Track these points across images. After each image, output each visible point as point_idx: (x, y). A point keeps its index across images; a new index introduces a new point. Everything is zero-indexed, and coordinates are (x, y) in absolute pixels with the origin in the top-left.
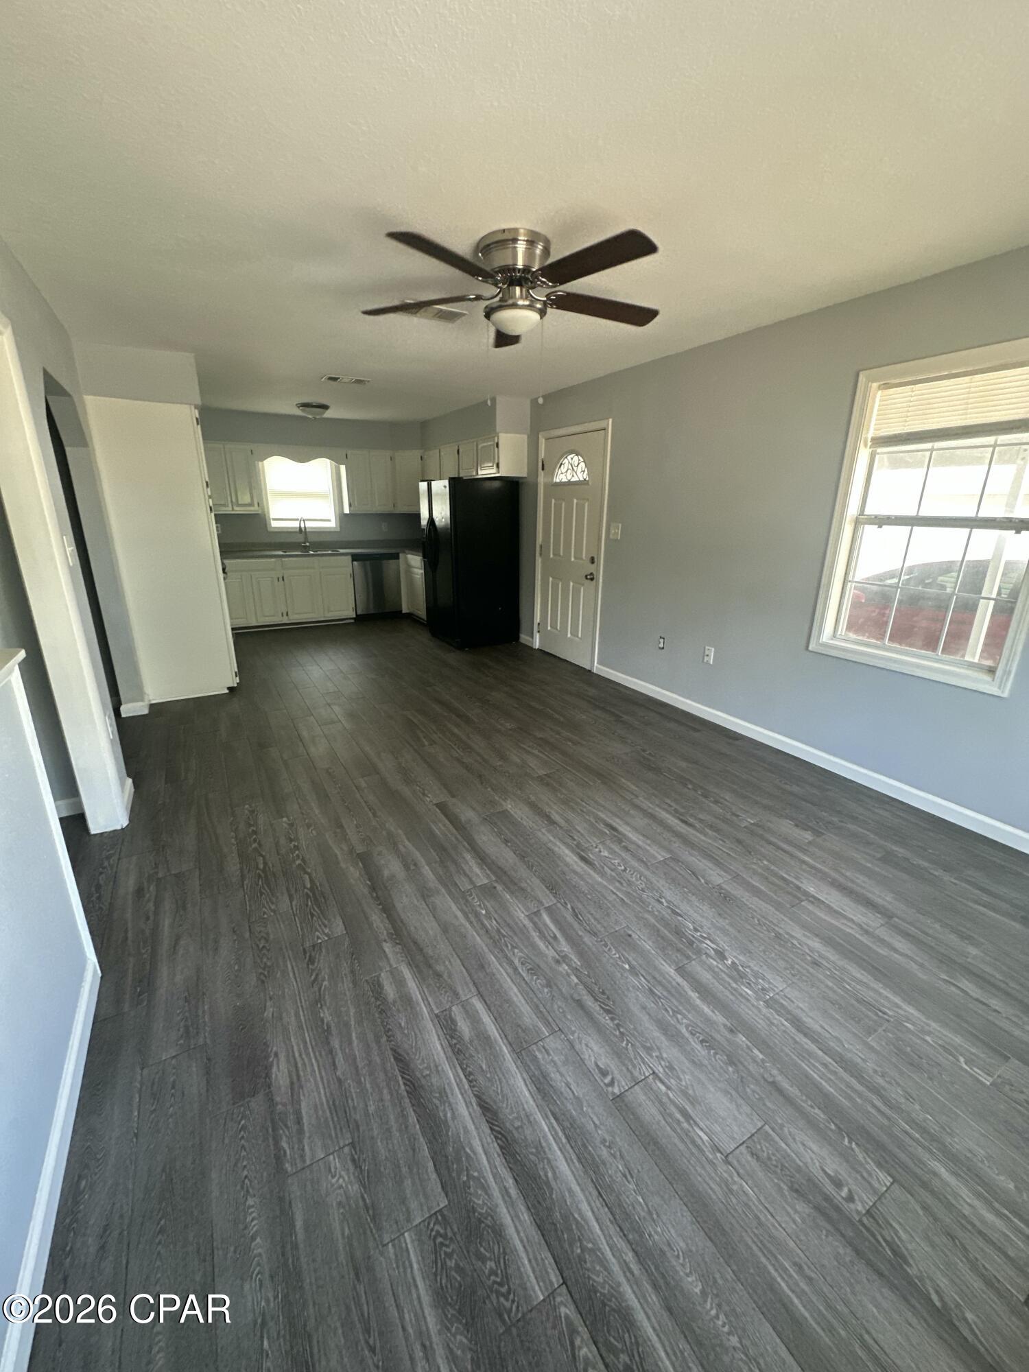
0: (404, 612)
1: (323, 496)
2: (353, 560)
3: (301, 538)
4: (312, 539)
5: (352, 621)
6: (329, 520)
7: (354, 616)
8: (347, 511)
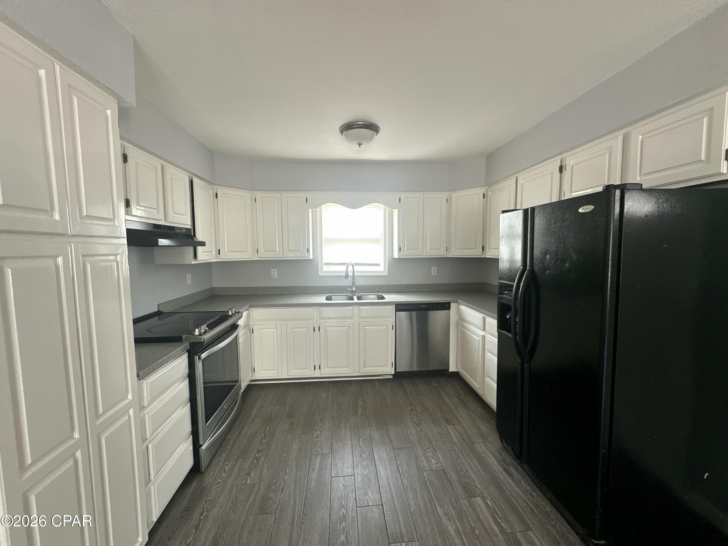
0: (450, 371)
1: (376, 241)
2: (397, 310)
3: (348, 283)
4: (359, 283)
5: (392, 377)
6: (378, 265)
7: (394, 373)
8: (396, 256)
